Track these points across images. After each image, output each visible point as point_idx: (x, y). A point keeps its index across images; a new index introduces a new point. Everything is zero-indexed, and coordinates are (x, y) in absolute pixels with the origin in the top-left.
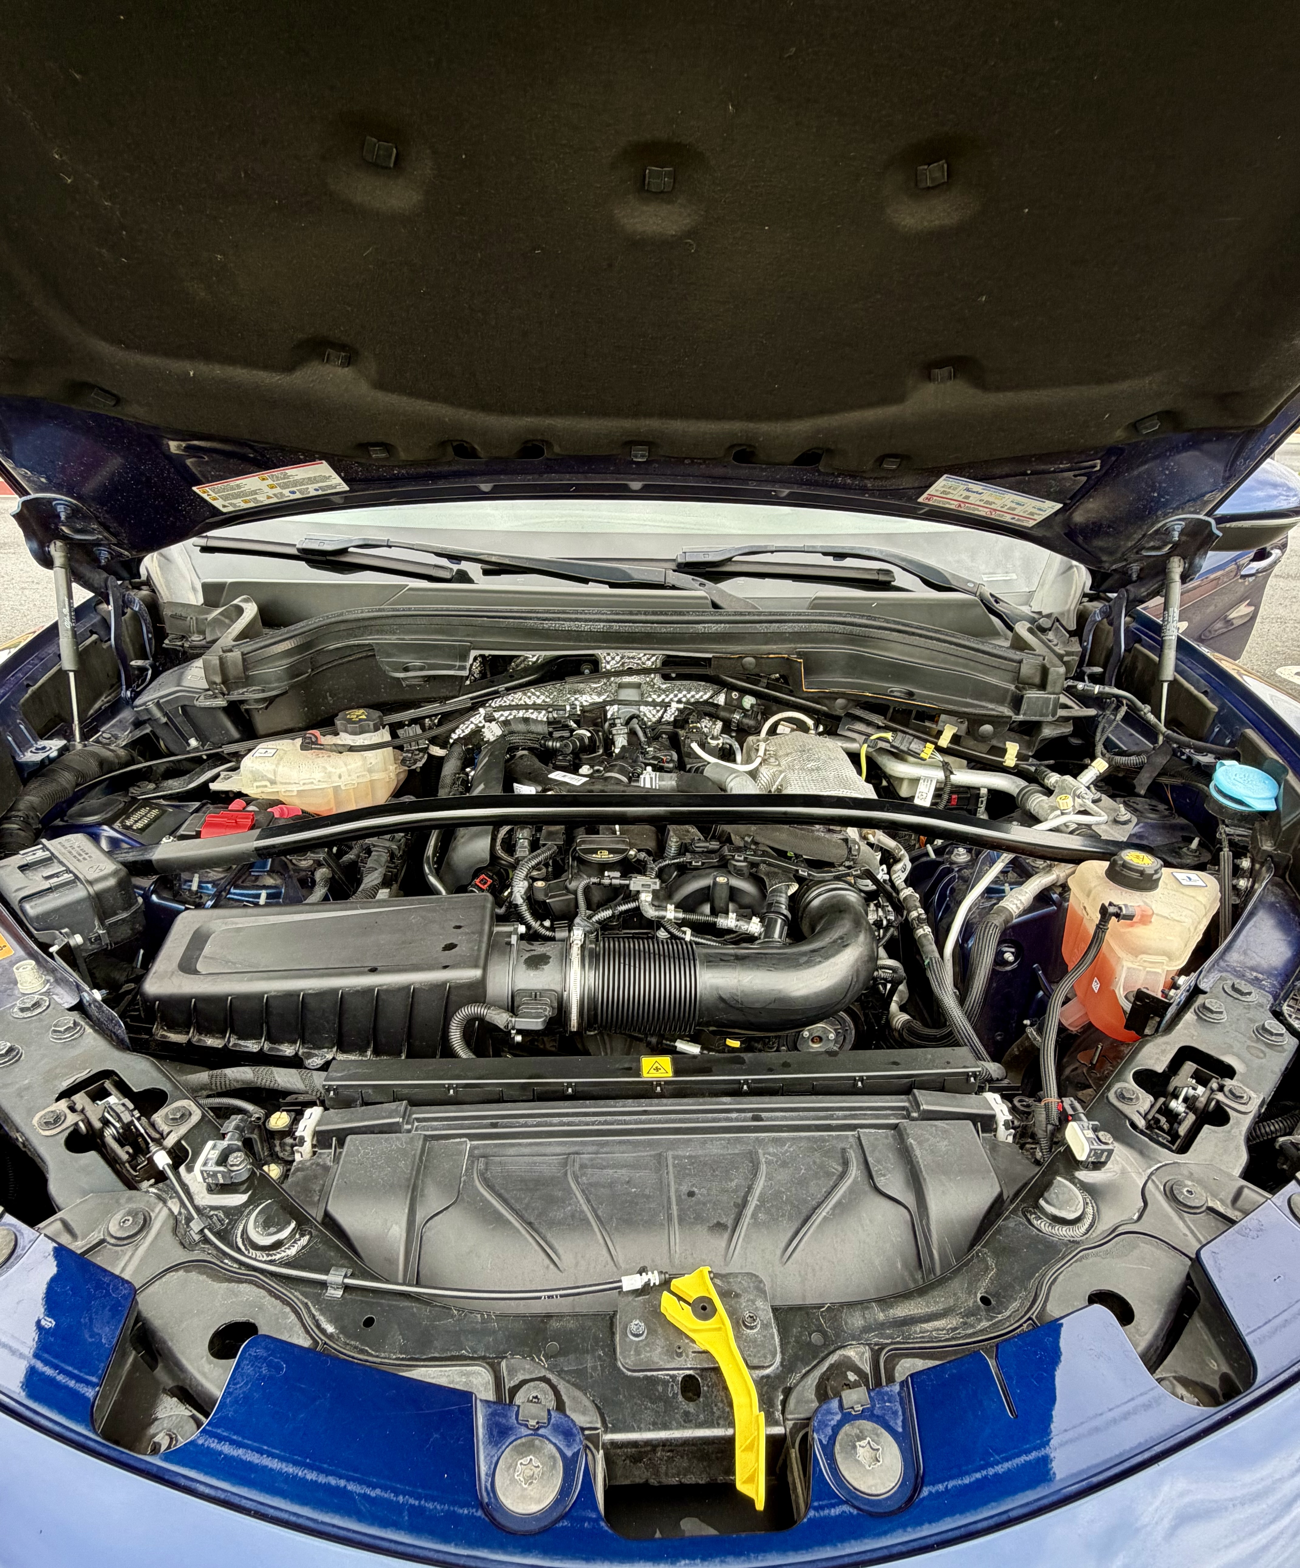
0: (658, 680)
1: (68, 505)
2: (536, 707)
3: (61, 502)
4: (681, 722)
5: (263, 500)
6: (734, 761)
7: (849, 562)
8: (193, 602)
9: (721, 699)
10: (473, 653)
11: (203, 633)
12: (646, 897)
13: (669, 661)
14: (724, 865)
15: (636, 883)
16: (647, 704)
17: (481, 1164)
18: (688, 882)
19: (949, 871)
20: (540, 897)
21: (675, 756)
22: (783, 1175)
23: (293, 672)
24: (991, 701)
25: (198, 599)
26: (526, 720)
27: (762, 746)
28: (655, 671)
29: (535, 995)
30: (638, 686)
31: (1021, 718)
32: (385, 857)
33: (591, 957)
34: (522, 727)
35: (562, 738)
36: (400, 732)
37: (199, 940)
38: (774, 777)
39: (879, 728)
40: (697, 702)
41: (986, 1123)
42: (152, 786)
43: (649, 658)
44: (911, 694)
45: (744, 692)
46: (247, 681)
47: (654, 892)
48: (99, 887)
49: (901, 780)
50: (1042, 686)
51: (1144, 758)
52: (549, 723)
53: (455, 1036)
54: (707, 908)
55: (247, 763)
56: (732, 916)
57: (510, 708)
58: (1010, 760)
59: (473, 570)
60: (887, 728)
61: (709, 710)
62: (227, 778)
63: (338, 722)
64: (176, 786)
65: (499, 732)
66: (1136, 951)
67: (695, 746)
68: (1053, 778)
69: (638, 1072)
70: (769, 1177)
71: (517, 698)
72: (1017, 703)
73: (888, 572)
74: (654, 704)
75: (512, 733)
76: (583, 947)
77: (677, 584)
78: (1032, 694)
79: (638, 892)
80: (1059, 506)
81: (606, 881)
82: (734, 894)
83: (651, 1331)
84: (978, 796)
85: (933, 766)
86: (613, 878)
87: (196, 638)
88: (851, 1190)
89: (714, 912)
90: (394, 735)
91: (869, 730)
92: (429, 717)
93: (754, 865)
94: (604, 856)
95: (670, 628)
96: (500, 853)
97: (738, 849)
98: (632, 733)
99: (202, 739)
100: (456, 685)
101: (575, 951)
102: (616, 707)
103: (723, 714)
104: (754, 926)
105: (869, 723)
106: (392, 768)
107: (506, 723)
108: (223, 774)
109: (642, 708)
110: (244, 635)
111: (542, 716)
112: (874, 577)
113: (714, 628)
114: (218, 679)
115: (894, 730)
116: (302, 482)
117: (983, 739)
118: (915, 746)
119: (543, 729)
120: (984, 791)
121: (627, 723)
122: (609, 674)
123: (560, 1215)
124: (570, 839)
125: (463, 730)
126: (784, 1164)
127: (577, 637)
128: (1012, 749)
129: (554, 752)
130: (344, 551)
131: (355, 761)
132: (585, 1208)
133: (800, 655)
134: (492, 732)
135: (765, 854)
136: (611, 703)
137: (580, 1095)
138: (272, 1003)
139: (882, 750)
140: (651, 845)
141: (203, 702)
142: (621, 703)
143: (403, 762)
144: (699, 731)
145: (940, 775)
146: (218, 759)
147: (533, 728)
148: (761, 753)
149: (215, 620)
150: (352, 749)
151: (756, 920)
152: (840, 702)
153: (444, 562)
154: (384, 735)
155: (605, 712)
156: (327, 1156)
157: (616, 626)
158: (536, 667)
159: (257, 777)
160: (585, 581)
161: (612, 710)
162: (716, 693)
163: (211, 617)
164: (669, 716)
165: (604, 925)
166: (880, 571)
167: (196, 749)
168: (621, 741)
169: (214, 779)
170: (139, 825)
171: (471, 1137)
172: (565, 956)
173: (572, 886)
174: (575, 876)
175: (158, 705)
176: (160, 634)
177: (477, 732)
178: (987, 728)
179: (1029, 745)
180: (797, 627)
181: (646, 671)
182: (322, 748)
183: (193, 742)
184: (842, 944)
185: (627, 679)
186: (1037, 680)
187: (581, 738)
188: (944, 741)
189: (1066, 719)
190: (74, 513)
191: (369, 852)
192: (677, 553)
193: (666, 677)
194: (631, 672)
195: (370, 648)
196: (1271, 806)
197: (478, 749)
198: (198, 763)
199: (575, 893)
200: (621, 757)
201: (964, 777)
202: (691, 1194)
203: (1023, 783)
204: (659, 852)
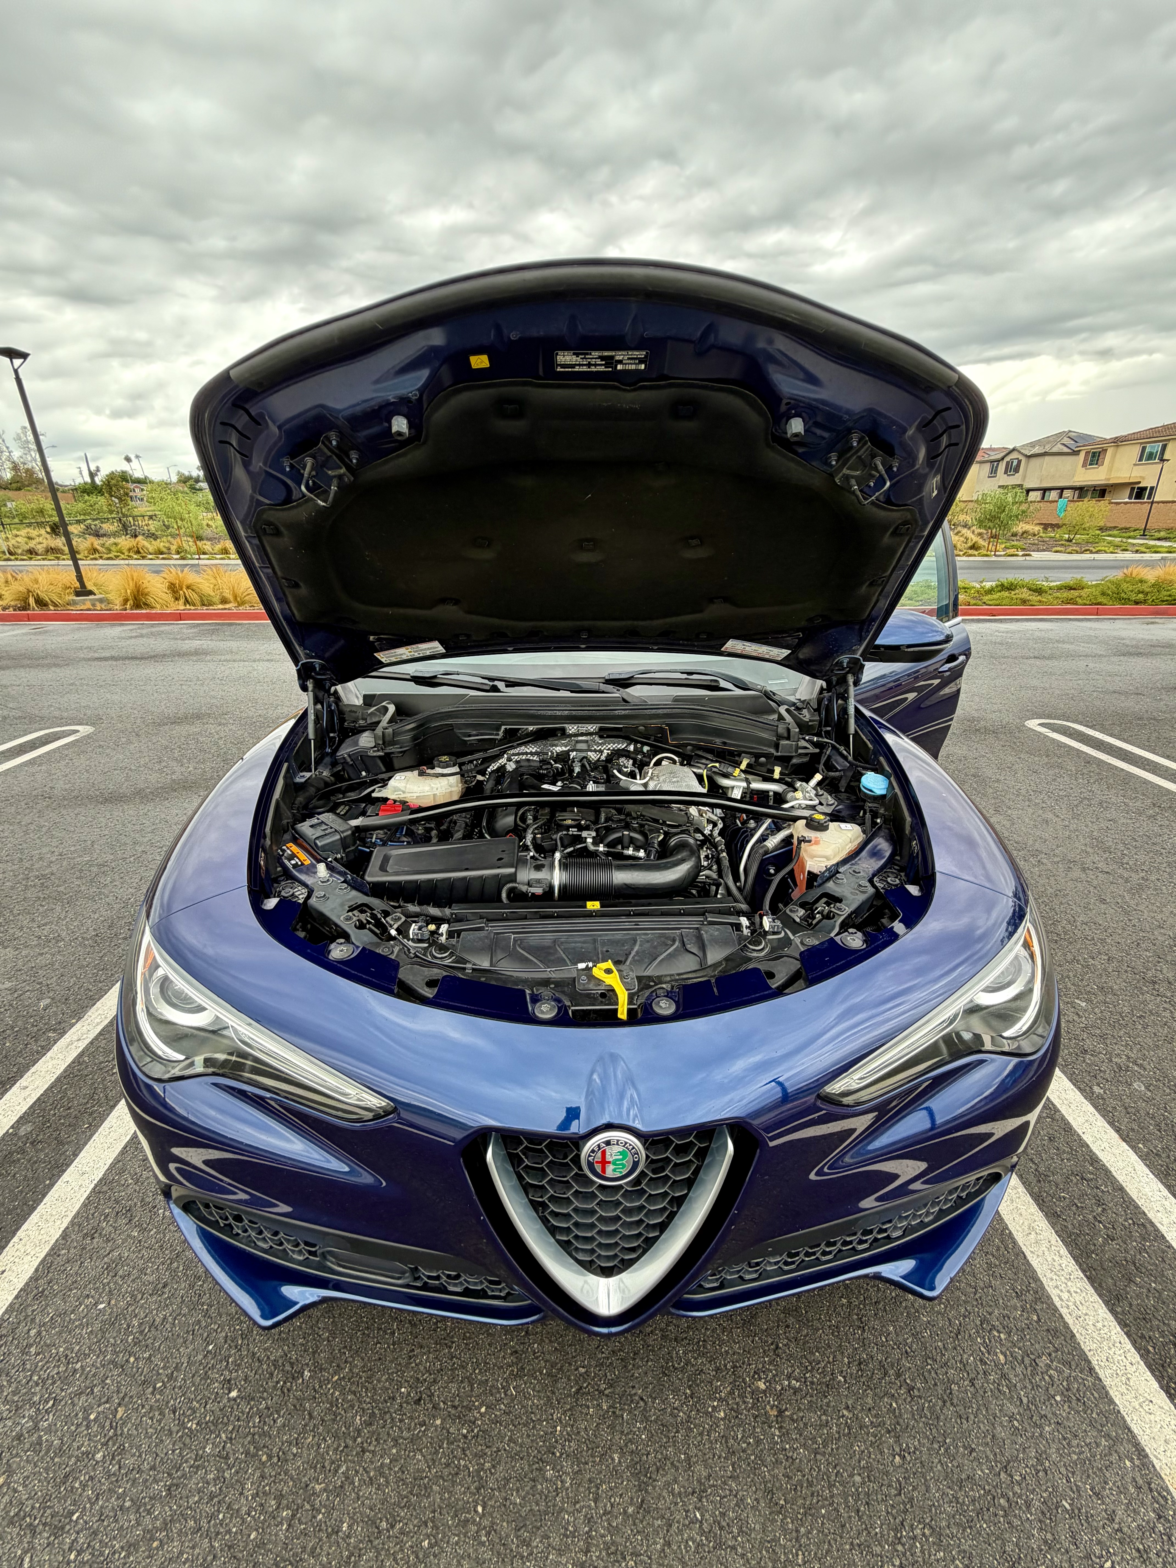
0: (597, 738)
1: (320, 664)
2: (532, 754)
3: (317, 662)
4: (609, 759)
5: (405, 657)
6: (636, 779)
7: (695, 677)
8: (357, 704)
9: (632, 748)
10: (503, 728)
11: (366, 719)
12: (590, 840)
13: (601, 729)
14: (627, 827)
15: (584, 834)
16: (591, 751)
17: (519, 942)
18: (610, 834)
19: (746, 831)
20: (539, 842)
21: (605, 776)
22: (647, 945)
23: (415, 738)
24: (765, 746)
25: (359, 702)
26: (528, 760)
27: (650, 771)
28: (596, 734)
29: (538, 881)
30: (587, 742)
31: (779, 754)
32: (464, 825)
33: (564, 866)
34: (526, 764)
35: (547, 769)
36: (463, 768)
37: (386, 859)
38: (656, 786)
39: (712, 761)
40: (619, 749)
41: (738, 927)
42: (341, 796)
43: (592, 728)
44: (725, 744)
45: (643, 744)
46: (393, 743)
47: (593, 838)
48: (345, 834)
49: (728, 788)
50: (788, 738)
51: (842, 773)
52: (540, 761)
53: (504, 895)
54: (620, 847)
55: (392, 783)
56: (631, 849)
57: (519, 754)
58: (777, 775)
59: (501, 685)
60: (716, 762)
61: (625, 753)
62: (380, 791)
63: (435, 763)
64: (352, 796)
65: (514, 766)
66: (812, 857)
67: (615, 771)
68: (798, 784)
69: (585, 907)
70: (641, 945)
71: (523, 749)
72: (777, 746)
73: (716, 681)
74: (595, 751)
75: (521, 767)
76: (560, 860)
77: (605, 690)
78: (783, 742)
79: (586, 838)
80: (789, 652)
81: (570, 833)
82: (632, 841)
83: (589, 980)
84: (768, 796)
85: (741, 780)
86: (573, 831)
87: (361, 722)
88: (675, 950)
89: (623, 848)
90: (461, 769)
91: (707, 762)
92: (476, 760)
93: (642, 826)
94: (569, 822)
95: (602, 713)
96: (519, 823)
97: (634, 818)
98: (583, 766)
99: (367, 771)
100: (492, 743)
101: (557, 863)
102: (575, 753)
103: (632, 755)
104: (642, 854)
105: (707, 759)
106: (460, 785)
107: (517, 762)
108: (377, 790)
109: (589, 753)
110: (390, 721)
111: (535, 758)
112: (709, 683)
113: (623, 712)
114: (381, 742)
115: (720, 762)
116: (425, 649)
117: (762, 765)
118: (730, 770)
119: (538, 764)
120: (771, 794)
121: (581, 761)
122: (570, 736)
123: (552, 958)
124: (552, 815)
125: (494, 766)
126: (648, 942)
127: (555, 718)
128: (777, 770)
129: (544, 775)
130: (435, 677)
131: (444, 781)
132: (564, 956)
133: (667, 725)
134: (511, 767)
135: (647, 820)
136: (572, 751)
137: (559, 917)
138: (422, 884)
139: (714, 772)
140: (592, 818)
141: (371, 753)
142: (577, 750)
143: (466, 782)
144: (618, 764)
145: (744, 784)
146: (374, 782)
147: (532, 764)
148: (650, 774)
149: (372, 713)
150: (443, 775)
151: (642, 851)
152: (689, 747)
153: (486, 681)
154: (456, 769)
155: (569, 755)
156: (453, 941)
157: (574, 713)
158: (532, 733)
159: (396, 789)
160: (558, 690)
161: (573, 754)
162: (629, 745)
163: (369, 712)
164: (603, 758)
165: (570, 854)
166: (711, 680)
167: (365, 777)
168: (577, 769)
169: (373, 791)
170: (342, 813)
171: (514, 933)
172: (552, 866)
173: (554, 837)
174: (557, 833)
175: (349, 756)
176: (342, 720)
177: (503, 767)
178: (763, 759)
179: (786, 768)
180: (665, 711)
181: (591, 734)
182: (429, 775)
183: (364, 773)
184: (683, 861)
185: (580, 738)
186: (786, 735)
187: (557, 768)
188: (743, 766)
189: (806, 754)
190: (322, 667)
191: (455, 823)
192: (605, 674)
193: (601, 737)
194: (582, 734)
195: (451, 725)
196: (884, 792)
197: (503, 775)
198: (364, 785)
199: (556, 840)
200: (578, 776)
201: (758, 785)
202: (607, 951)
203: (785, 787)
204: (596, 821)
